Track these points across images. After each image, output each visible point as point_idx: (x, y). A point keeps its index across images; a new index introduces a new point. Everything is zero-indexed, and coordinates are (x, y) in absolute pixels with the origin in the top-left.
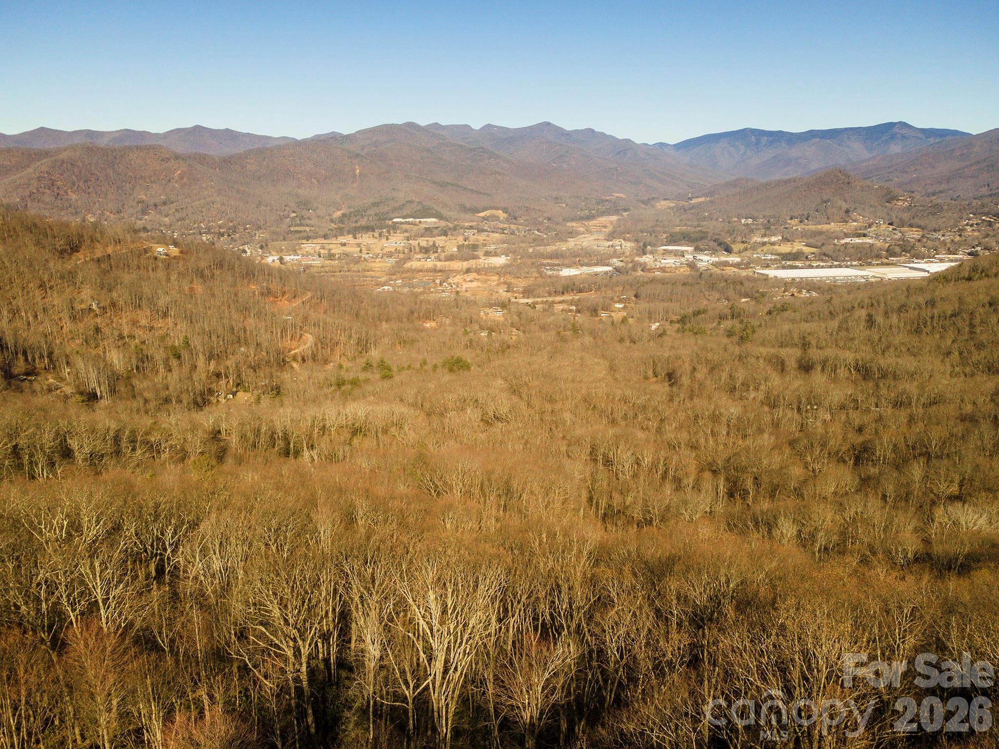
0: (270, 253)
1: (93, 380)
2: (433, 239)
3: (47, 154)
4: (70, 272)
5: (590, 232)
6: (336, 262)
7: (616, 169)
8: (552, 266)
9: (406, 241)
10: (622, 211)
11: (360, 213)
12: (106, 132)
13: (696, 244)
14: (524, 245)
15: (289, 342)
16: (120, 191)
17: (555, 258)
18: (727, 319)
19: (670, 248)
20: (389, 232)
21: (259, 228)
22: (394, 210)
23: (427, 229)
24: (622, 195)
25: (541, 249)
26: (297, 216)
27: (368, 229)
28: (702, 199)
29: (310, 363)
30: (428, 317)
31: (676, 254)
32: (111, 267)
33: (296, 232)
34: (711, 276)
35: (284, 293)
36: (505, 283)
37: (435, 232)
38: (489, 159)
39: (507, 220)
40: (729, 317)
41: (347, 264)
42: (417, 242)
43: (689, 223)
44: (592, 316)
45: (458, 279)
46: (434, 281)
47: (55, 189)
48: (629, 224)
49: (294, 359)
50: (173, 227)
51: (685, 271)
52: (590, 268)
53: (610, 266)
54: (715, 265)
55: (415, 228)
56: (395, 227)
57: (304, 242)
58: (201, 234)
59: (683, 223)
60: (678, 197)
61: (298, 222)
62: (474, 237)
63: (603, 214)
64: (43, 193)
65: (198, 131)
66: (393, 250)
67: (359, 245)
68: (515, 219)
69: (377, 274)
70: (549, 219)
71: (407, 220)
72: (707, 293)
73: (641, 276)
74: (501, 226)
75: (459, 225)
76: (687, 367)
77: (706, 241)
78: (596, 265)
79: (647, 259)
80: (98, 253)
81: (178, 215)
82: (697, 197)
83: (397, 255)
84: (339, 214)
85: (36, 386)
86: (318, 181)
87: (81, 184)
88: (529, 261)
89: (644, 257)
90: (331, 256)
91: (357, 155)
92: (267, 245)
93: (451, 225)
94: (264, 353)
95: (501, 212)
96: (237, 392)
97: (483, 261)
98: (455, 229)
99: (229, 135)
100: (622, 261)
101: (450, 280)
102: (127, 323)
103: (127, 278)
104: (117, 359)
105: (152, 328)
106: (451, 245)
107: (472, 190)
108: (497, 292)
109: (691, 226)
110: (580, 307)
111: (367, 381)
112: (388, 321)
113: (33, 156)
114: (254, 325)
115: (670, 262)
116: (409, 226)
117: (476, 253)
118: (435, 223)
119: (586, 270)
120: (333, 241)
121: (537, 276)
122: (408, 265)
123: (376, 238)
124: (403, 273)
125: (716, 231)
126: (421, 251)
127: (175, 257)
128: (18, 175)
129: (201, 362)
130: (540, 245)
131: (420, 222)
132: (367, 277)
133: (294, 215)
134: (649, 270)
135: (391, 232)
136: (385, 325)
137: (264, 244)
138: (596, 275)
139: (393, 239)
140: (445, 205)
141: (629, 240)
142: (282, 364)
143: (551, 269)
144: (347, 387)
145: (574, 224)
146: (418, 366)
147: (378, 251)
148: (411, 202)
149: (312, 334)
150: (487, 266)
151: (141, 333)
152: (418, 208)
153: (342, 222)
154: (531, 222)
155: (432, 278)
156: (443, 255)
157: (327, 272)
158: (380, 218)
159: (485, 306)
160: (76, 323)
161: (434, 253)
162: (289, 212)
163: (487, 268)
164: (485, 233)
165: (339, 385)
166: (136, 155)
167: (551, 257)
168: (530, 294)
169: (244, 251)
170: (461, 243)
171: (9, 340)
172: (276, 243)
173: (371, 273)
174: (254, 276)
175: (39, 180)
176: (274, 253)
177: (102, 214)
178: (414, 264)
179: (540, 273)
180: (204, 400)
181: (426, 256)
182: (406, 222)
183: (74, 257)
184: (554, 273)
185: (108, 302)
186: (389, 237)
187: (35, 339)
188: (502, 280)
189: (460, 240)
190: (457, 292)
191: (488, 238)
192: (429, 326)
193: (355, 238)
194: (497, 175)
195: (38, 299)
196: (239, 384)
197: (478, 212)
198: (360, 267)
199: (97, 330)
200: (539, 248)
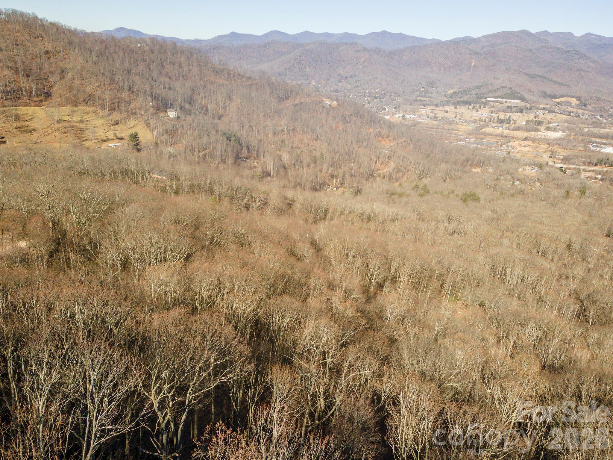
0: (399, 112)
1: (270, 166)
2: (511, 114)
3: (302, 46)
4: (280, 110)
6: (437, 122)
8: (599, 144)
9: (490, 114)
11: (465, 92)
12: (336, 34)
14: (583, 126)
15: (380, 165)
16: (331, 68)
17: (604, 138)
20: (480, 107)
21: (399, 96)
22: (490, 91)
23: (508, 107)
25: (596, 130)
26: (424, 91)
27: (466, 103)
29: (386, 180)
30: (478, 165)
32: (301, 109)
33: (420, 100)
35: (388, 136)
36: (551, 151)
37: (514, 109)
38: (579, 59)
39: (577, 105)
41: (443, 124)
42: (498, 115)
45: (515, 143)
46: (498, 143)
47: (301, 66)
49: (379, 176)
50: (351, 91)
55: (500, 105)
56: (485, 104)
57: (422, 107)
58: (365, 96)
61: (424, 94)
62: (543, 116)
64: (295, 67)
65: (383, 34)
66: (478, 119)
67: (456, 113)
68: (585, 106)
69: (460, 133)
71: (497, 99)
74: (570, 109)
75: (534, 106)
80: (297, 101)
81: (356, 84)
83: (479, 122)
84: (452, 91)
85: (246, 165)
86: (445, 69)
87: (313, 63)
88: (581, 138)
90: (435, 118)
91: (476, 53)
92: (399, 107)
93: (528, 106)
94: (362, 169)
95: (574, 99)
96: (339, 187)
97: (543, 134)
98: (531, 109)
99: (402, 37)
101: (510, 144)
102: (298, 140)
103: (305, 116)
104: (286, 158)
105: (308, 145)
106: (521, 119)
107: (556, 82)
108: (541, 157)
110: (604, 177)
111: (409, 195)
112: (447, 162)
113: (296, 47)
114: (362, 152)
116: (497, 104)
117: (539, 127)
118: (517, 103)
120: (441, 108)
121: (581, 149)
122: (483, 130)
123: (470, 110)
124: (477, 134)
126: (498, 122)
127: (334, 108)
128: (286, 57)
129: (325, 168)
130: (596, 127)
131: (506, 102)
132: (452, 134)
133: (423, 90)
135: (482, 106)
136: (443, 165)
137: (397, 106)
140: (530, 91)
142: (370, 176)
143: (596, 146)
144: (395, 197)
146: (447, 193)
147: (468, 118)
148: (504, 87)
149: (394, 163)
150: (543, 137)
151: (303, 147)
152: (508, 92)
153: (451, 96)
154: (597, 109)
155: (497, 140)
156: (513, 126)
157: (428, 127)
158: (478, 96)
159: (526, 165)
160: (275, 137)
161: (507, 124)
162: (420, 88)
163: (542, 139)
164: (554, 114)
165: (392, 194)
166: (344, 48)
167: (602, 137)
168: (567, 161)
169: (385, 109)
170: (531, 119)
171: (243, 140)
172: (405, 106)
173: (456, 132)
174: (374, 124)
175: (295, 60)
176: (401, 112)
177: (319, 81)
178: (489, 130)
179: (585, 147)
180: (320, 187)
181: (500, 125)
182: (495, 101)
183: (285, 102)
184: (598, 149)
185: (292, 128)
186: (479, 110)
187: (254, 142)
188: (550, 149)
189: (531, 117)
190: (509, 152)
191: (554, 118)
192: (476, 171)
193: (456, 108)
194: (582, 72)
195: (262, 122)
196: (342, 184)
197: (555, 98)
198: (451, 127)
199: (283, 141)
200: (594, 129)
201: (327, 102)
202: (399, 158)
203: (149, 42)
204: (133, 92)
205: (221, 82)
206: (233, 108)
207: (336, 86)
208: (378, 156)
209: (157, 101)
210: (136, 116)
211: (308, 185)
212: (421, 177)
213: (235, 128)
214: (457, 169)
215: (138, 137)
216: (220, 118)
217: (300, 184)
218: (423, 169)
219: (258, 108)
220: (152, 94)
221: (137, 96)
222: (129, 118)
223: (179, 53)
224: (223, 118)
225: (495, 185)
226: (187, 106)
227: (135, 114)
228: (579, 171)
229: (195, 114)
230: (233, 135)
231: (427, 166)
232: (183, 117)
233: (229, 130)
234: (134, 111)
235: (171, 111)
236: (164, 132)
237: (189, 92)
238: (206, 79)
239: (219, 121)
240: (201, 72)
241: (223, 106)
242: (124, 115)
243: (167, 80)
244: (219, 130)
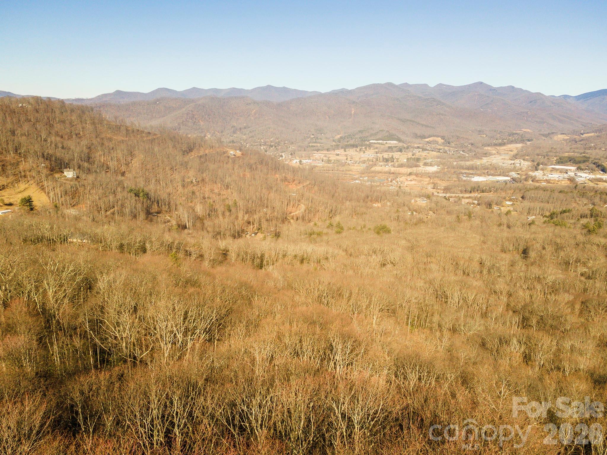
0: (295, 158)
1: (185, 218)
2: (393, 153)
3: (193, 101)
4: (186, 162)
5: (500, 154)
6: (331, 165)
7: (527, 113)
8: (468, 175)
9: (375, 154)
10: (526, 141)
11: (350, 136)
12: (223, 89)
13: (578, 165)
14: (451, 160)
15: (291, 208)
16: (224, 121)
17: (470, 169)
18: (587, 217)
19: (557, 167)
20: (366, 148)
21: (293, 143)
22: (372, 135)
23: (389, 147)
24: (528, 130)
25: (462, 163)
26: (314, 137)
27: (353, 146)
28: (592, 134)
29: (300, 221)
30: (377, 201)
31: (561, 171)
32: (206, 161)
33: (312, 146)
34: (584, 187)
35: (294, 180)
36: (433, 183)
37: (394, 149)
38: (437, 105)
39: (443, 143)
40: (589, 216)
41: (337, 166)
42: (382, 155)
43: (576, 150)
44: (487, 208)
45: (403, 179)
46: (387, 179)
47: (194, 120)
48: (530, 149)
49: (293, 218)
50: (247, 141)
51: (565, 183)
52: (494, 177)
53: (509, 177)
54: (591, 180)
55: (382, 146)
56: (370, 146)
57: (315, 152)
58: (261, 145)
59: (572, 151)
60: (574, 132)
61: (314, 141)
62: (419, 153)
63: (511, 142)
64: (188, 121)
65: (269, 88)
66: (366, 159)
67: (346, 155)
68: (449, 143)
69: (354, 173)
70: (472, 144)
71: (379, 142)
72: (577, 199)
73: (530, 184)
74: (439, 147)
75: (410, 146)
76: (538, 246)
77: (587, 163)
78: (499, 175)
79: (538, 174)
80: (201, 153)
81: (251, 135)
82: (588, 133)
83: (368, 162)
84: (339, 136)
85: (159, 219)
86: (329, 117)
87: (206, 116)
88: (453, 171)
89: (536, 172)
90: (329, 161)
91: (354, 102)
93: (405, 146)
94: (276, 213)
95: (440, 138)
96: (257, 233)
97: (422, 169)
98: (408, 148)
99: (285, 90)
100: (518, 174)
101: (398, 179)
102: (208, 191)
103: (212, 166)
104: (199, 209)
105: (219, 194)
106: (403, 158)
107: (423, 125)
108: (427, 188)
109: (578, 153)
110: (480, 202)
111: (327, 234)
112: (350, 200)
113: (187, 102)
114: (273, 197)
115: (555, 176)
116: (379, 145)
117: (418, 163)
118: (396, 144)
119: (491, 178)
120: (332, 152)
121: (456, 180)
122: (373, 169)
123: (358, 152)
124: (369, 173)
125: (598, 157)
126: (383, 161)
127: (238, 157)
128: (178, 112)
129: (240, 215)
130: (462, 161)
131: (386, 143)
132: (347, 174)
133: (313, 136)
134: (537, 181)
135: (368, 148)
136: (348, 203)
137: (293, 153)
138: (497, 182)
139: (367, 153)
140: (404, 133)
141: (527, 160)
142: (284, 220)
143: (466, 176)
144: (315, 236)
145: (489, 148)
146: (360, 228)
147: (357, 159)
148: (382, 131)
149: (304, 205)
150: (423, 172)
151: (214, 196)
152: (386, 135)
153: (339, 141)
154: (459, 146)
155: (386, 177)
156: (397, 163)
157: (324, 170)
158: (362, 140)
159: (416, 197)
160: (184, 189)
161: (391, 162)
162: (310, 135)
163: (423, 173)
164: (427, 151)
165: (311, 234)
166: (234, 102)
167: (468, 168)
168: (448, 191)
169: (282, 156)
170: (410, 157)
171: (152, 195)
172: (300, 152)
173: (350, 172)
174: (279, 170)
175: (187, 115)
176: (297, 158)
177: (214, 133)
178: (377, 168)
179: (458, 178)
180: (239, 235)
181: (386, 164)
182: (378, 143)
183: (189, 154)
184: (468, 179)
185: (201, 179)
186: (365, 151)
187: (163, 195)
188: (431, 181)
189: (410, 155)
190: (400, 187)
191: (428, 155)
192: (376, 205)
193: (345, 151)
194: (441, 116)
195: (169, 175)
196: (259, 229)
197: (425, 138)
198: (344, 168)
199: (193, 193)
200: (461, 162)
201: (232, 152)
202: (308, 199)
203: (31, 101)
204: (20, 154)
205: (120, 138)
206: (136, 163)
207: (231, 138)
208: (288, 199)
209: (50, 161)
210: (26, 179)
211: (228, 233)
212: (331, 216)
213: (141, 184)
214: (361, 206)
215: (32, 201)
216: (123, 174)
217: (219, 233)
218: (331, 208)
219: (163, 162)
220: (43, 155)
221: (25, 157)
222: (18, 181)
223: (69, 112)
224: (127, 175)
225: (398, 217)
226: (86, 165)
227: (25, 176)
228: (460, 199)
229: (96, 172)
230: (141, 190)
231: (334, 205)
232: (83, 176)
233: (136, 185)
234: (23, 174)
235: (68, 171)
236: (63, 193)
237: (86, 151)
238: (103, 136)
239: (123, 178)
240: (96, 130)
241: (124, 162)
242: (11, 178)
243: (58, 139)
244: (126, 187)
